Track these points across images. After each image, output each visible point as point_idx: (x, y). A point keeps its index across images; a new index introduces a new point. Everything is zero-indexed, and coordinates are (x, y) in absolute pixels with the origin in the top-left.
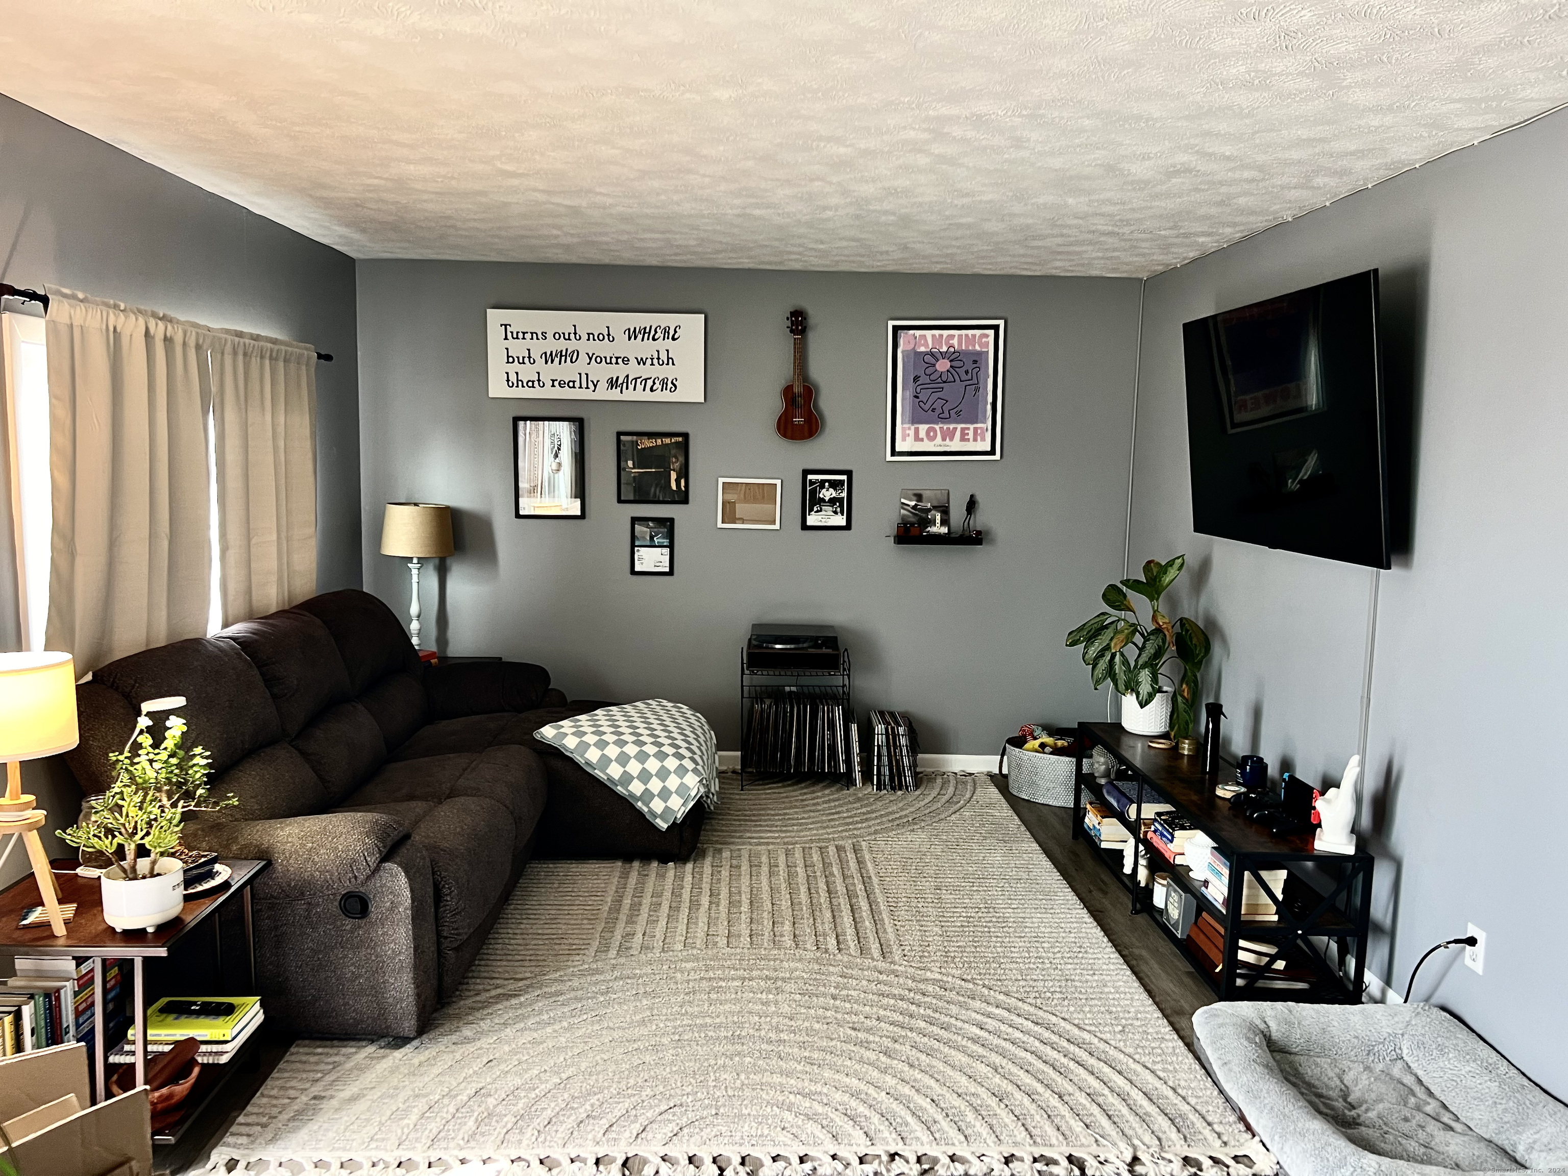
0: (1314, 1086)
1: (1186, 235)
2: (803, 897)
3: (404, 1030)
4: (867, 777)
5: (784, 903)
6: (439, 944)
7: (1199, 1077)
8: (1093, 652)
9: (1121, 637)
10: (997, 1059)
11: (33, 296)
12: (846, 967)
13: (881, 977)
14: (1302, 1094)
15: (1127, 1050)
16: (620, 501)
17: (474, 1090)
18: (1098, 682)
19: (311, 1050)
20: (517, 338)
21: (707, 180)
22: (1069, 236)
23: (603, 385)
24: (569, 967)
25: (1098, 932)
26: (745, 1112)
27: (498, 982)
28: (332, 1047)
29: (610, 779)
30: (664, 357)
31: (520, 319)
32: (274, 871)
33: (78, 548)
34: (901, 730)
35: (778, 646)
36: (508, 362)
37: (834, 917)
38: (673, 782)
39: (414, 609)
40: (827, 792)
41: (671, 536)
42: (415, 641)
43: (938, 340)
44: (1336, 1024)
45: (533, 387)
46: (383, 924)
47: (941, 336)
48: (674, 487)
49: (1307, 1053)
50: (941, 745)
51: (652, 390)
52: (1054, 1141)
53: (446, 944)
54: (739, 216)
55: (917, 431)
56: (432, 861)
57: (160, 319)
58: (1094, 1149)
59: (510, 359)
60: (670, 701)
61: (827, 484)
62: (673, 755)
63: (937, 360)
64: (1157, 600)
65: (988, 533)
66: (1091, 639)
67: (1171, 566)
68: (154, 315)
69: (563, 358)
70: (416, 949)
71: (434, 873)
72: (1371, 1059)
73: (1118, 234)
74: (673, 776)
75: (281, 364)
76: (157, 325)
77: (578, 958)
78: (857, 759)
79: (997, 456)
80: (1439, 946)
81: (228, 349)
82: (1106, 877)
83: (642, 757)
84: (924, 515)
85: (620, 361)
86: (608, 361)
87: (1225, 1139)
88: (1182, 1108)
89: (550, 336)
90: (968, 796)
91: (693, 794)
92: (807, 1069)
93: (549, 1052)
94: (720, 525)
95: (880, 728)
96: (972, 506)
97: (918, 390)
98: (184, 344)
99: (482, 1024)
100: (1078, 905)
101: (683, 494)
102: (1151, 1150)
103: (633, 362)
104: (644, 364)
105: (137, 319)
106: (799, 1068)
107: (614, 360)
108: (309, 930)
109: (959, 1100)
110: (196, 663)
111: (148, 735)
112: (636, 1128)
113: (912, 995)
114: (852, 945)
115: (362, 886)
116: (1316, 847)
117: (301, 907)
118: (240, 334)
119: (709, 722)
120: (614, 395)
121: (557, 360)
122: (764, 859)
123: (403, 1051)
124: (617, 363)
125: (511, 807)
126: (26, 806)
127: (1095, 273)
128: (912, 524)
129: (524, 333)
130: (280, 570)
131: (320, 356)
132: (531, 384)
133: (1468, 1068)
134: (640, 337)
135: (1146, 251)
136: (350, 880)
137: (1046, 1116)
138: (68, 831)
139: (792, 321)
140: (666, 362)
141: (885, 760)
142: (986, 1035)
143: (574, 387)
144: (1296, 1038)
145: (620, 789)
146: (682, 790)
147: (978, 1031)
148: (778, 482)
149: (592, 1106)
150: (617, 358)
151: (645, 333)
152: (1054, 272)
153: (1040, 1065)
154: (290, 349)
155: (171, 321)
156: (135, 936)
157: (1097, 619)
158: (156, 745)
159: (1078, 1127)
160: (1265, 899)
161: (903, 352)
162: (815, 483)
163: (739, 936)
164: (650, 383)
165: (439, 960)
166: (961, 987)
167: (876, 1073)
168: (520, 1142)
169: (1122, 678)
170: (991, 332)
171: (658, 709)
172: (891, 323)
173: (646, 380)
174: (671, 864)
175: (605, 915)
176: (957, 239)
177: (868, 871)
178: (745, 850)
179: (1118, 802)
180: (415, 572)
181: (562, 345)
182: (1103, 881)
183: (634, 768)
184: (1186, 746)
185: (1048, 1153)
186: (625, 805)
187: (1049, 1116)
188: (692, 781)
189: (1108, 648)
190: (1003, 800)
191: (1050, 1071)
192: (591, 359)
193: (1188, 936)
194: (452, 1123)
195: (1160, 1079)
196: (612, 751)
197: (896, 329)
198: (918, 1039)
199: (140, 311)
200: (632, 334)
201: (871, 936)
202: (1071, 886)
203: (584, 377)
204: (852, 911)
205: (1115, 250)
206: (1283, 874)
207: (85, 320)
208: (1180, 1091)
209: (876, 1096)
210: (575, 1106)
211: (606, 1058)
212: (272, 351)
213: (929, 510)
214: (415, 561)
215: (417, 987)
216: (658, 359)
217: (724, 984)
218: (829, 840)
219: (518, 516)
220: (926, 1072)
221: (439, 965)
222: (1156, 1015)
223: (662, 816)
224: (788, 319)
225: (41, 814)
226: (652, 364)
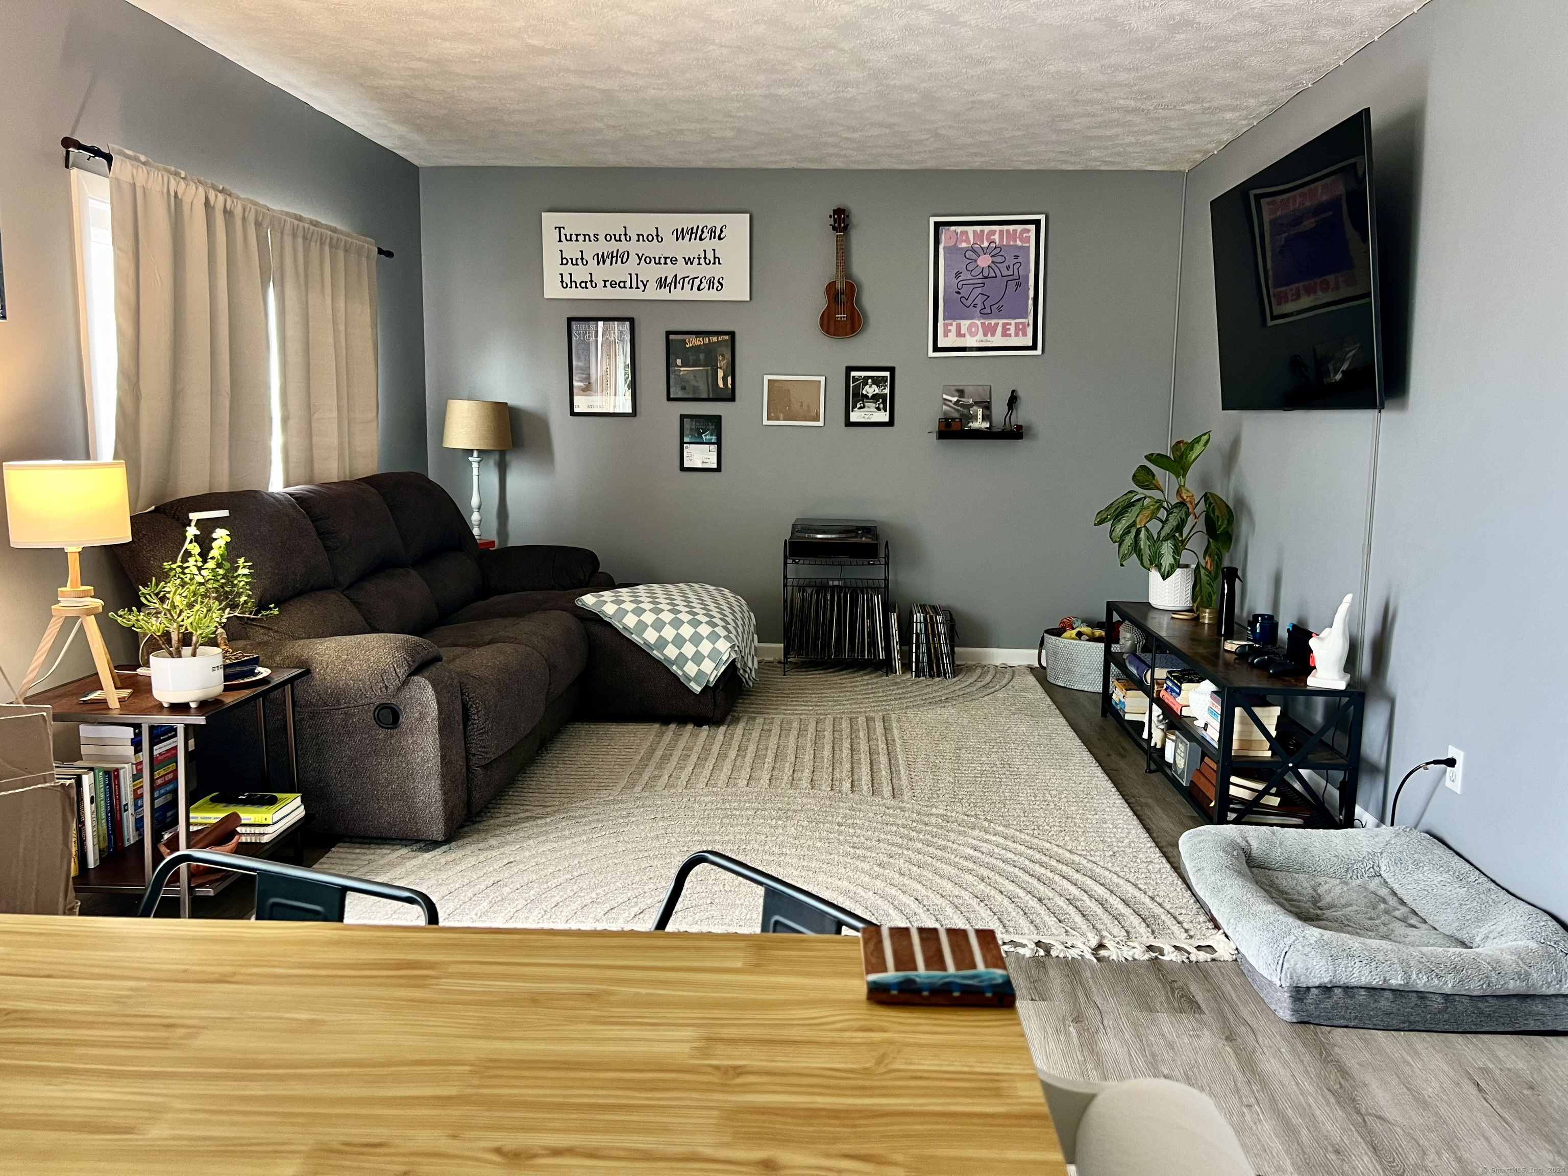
0: (1286, 893)
1: (1212, 110)
2: (827, 752)
3: (433, 834)
4: (906, 667)
5: (807, 757)
6: (468, 760)
7: (1178, 890)
8: (1120, 528)
9: (1147, 513)
10: (985, 872)
11: (97, 152)
12: (856, 804)
13: (888, 811)
14: (1272, 898)
15: (1113, 869)
16: (669, 399)
17: (492, 882)
18: (1124, 557)
19: (349, 851)
20: (571, 240)
21: (725, 51)
22: (1094, 115)
23: (652, 285)
24: (595, 798)
25: (1109, 785)
26: (738, 902)
27: (528, 807)
28: (369, 848)
29: (646, 643)
30: (710, 256)
31: (574, 222)
32: (313, 679)
33: (142, 391)
34: (939, 619)
35: (819, 536)
36: (562, 264)
37: (852, 768)
38: (706, 647)
39: (475, 501)
40: (866, 677)
41: (718, 433)
42: (476, 531)
43: (979, 236)
44: (1317, 844)
45: (586, 288)
46: (412, 734)
47: (982, 231)
48: (721, 385)
49: (1285, 868)
50: (984, 639)
51: (699, 289)
52: (1026, 931)
53: (474, 760)
54: (765, 97)
55: (959, 327)
56: (461, 683)
57: (220, 192)
58: (1064, 938)
59: (564, 261)
60: (712, 585)
61: (870, 381)
62: (707, 623)
63: (979, 256)
64: (1184, 476)
65: (1029, 428)
66: (1118, 517)
67: (1198, 442)
68: (214, 187)
69: (614, 259)
70: (443, 757)
71: (462, 695)
72: (1349, 876)
73: (1143, 110)
74: (705, 641)
75: (341, 253)
76: (216, 196)
77: (605, 792)
78: (896, 648)
79: (1039, 352)
80: (1419, 767)
81: (288, 228)
82: (1127, 744)
83: (677, 624)
84: (966, 411)
85: (668, 261)
86: (657, 261)
87: (1192, 933)
88: (1156, 911)
89: (601, 237)
90: (1004, 682)
91: (725, 658)
92: (803, 874)
93: (566, 858)
94: (766, 422)
95: (919, 617)
96: (1013, 401)
97: (960, 286)
98: (244, 219)
99: (508, 836)
100: (1094, 764)
101: (730, 392)
102: (1117, 939)
103: (681, 261)
104: (692, 264)
105: (197, 188)
106: (796, 873)
107: (662, 261)
108: (346, 739)
109: (942, 900)
110: (251, 506)
111: (196, 544)
112: (636, 910)
113: (915, 824)
114: (865, 788)
115: (394, 696)
116: (1309, 684)
117: (339, 717)
118: (300, 218)
119: (748, 604)
120: (663, 294)
121: (608, 261)
122: (795, 725)
123: (432, 854)
124: (665, 263)
125: (545, 655)
126: (84, 595)
127: (1135, 165)
128: (953, 419)
129: (577, 235)
130: (341, 445)
131: (380, 251)
132: (584, 285)
133: (1440, 879)
134: (687, 237)
135: (1177, 133)
136: (381, 689)
137: (1022, 913)
138: (120, 613)
139: (835, 219)
140: (712, 261)
141: (924, 647)
142: (979, 855)
143: (625, 287)
144: (1277, 855)
145: (656, 653)
146: (714, 655)
147: (971, 852)
148: (822, 379)
149: (598, 894)
150: (666, 258)
151: (692, 233)
152: (1093, 165)
153: (1026, 878)
154: (350, 240)
155: (230, 195)
156: (180, 708)
157: (1125, 497)
158: (204, 555)
159: (1051, 921)
160: (1259, 735)
161: (944, 248)
162: (858, 380)
163: (759, 779)
164: (697, 282)
165: (468, 776)
166: (963, 820)
167: (867, 879)
168: (527, 918)
169: (1146, 553)
170: (1032, 227)
171: (700, 590)
172: (933, 220)
173: (694, 279)
174: (706, 727)
175: (637, 762)
176: (985, 122)
177: (893, 736)
178: (778, 718)
179: (1137, 669)
180: (475, 465)
181: (613, 246)
182: (1123, 748)
183: (669, 633)
184: (1207, 615)
185: (1017, 939)
186: (661, 668)
187: (1025, 914)
188: (723, 646)
189: (1133, 524)
190: (1038, 685)
191: (1035, 882)
192: (640, 260)
193: (1192, 781)
194: (468, 904)
195: (1140, 889)
196: (649, 618)
197: (938, 225)
198: (913, 856)
199: (200, 182)
200: (680, 235)
201: (885, 781)
202: (1090, 750)
203: (634, 277)
204: (871, 763)
205: (1145, 133)
206: (1276, 711)
207: (147, 181)
208: (1157, 899)
209: (864, 894)
210: (582, 895)
211: (617, 862)
212: (331, 238)
213: (971, 406)
214: (475, 454)
215: (445, 794)
216: (705, 258)
217: (738, 813)
218: (860, 712)
219: (573, 414)
220: (915, 879)
221: (468, 780)
222: (1149, 845)
223: (696, 680)
224: (831, 217)
225: (99, 603)
226: (699, 264)
